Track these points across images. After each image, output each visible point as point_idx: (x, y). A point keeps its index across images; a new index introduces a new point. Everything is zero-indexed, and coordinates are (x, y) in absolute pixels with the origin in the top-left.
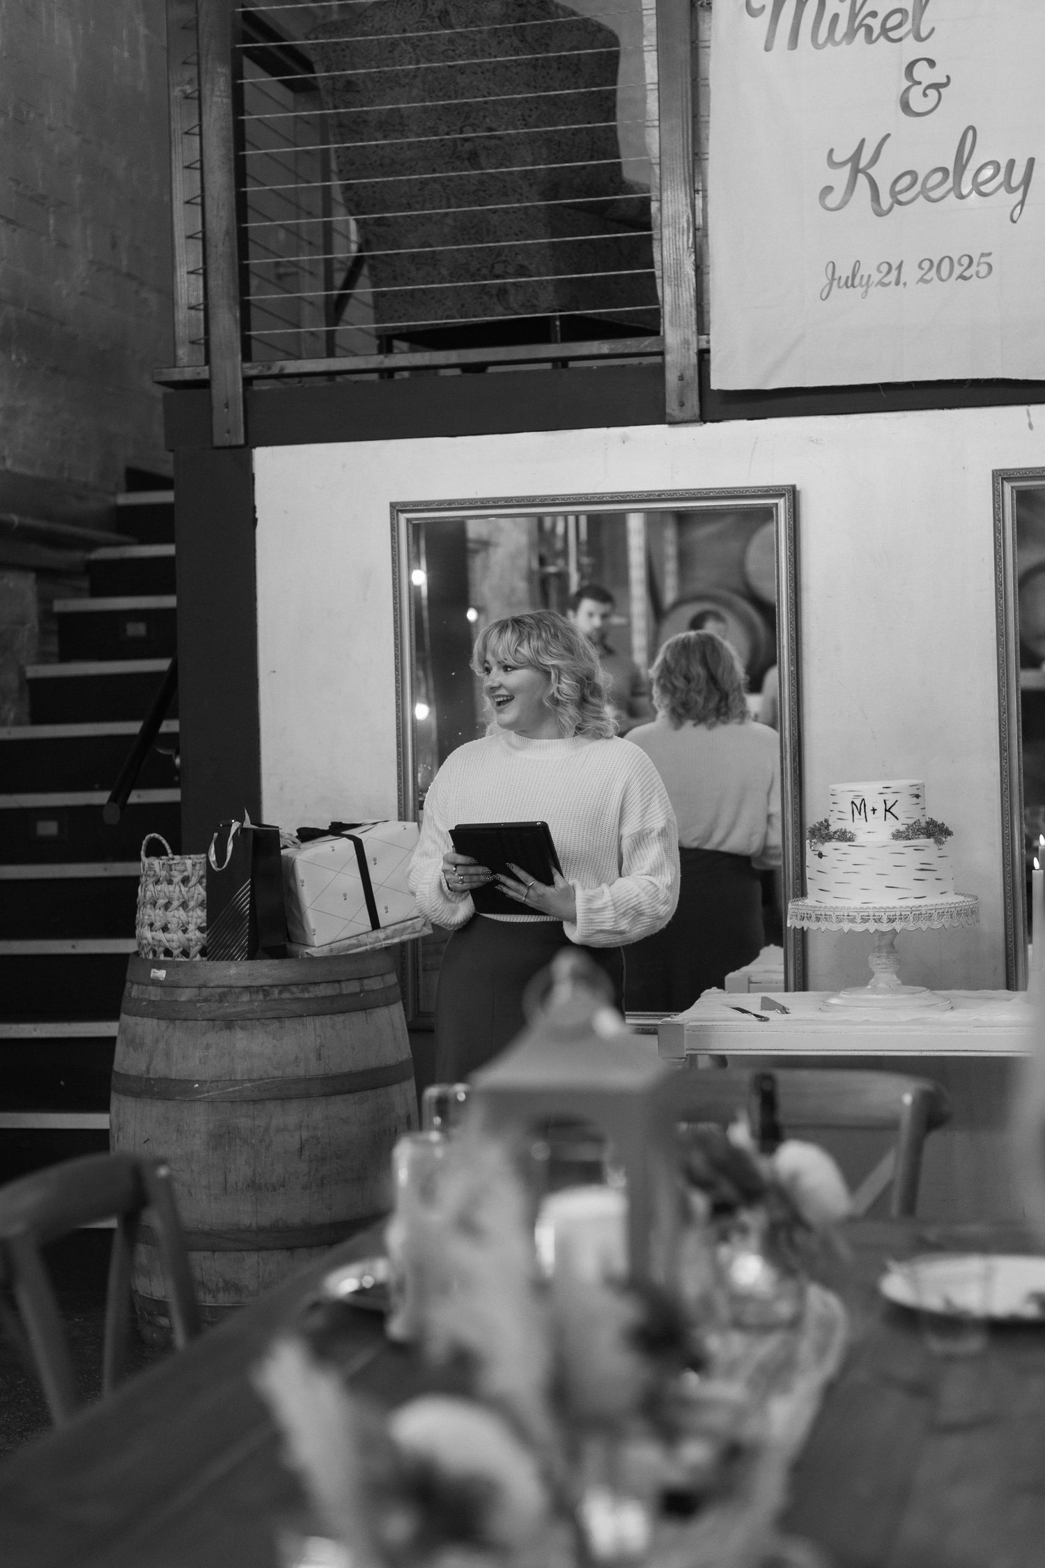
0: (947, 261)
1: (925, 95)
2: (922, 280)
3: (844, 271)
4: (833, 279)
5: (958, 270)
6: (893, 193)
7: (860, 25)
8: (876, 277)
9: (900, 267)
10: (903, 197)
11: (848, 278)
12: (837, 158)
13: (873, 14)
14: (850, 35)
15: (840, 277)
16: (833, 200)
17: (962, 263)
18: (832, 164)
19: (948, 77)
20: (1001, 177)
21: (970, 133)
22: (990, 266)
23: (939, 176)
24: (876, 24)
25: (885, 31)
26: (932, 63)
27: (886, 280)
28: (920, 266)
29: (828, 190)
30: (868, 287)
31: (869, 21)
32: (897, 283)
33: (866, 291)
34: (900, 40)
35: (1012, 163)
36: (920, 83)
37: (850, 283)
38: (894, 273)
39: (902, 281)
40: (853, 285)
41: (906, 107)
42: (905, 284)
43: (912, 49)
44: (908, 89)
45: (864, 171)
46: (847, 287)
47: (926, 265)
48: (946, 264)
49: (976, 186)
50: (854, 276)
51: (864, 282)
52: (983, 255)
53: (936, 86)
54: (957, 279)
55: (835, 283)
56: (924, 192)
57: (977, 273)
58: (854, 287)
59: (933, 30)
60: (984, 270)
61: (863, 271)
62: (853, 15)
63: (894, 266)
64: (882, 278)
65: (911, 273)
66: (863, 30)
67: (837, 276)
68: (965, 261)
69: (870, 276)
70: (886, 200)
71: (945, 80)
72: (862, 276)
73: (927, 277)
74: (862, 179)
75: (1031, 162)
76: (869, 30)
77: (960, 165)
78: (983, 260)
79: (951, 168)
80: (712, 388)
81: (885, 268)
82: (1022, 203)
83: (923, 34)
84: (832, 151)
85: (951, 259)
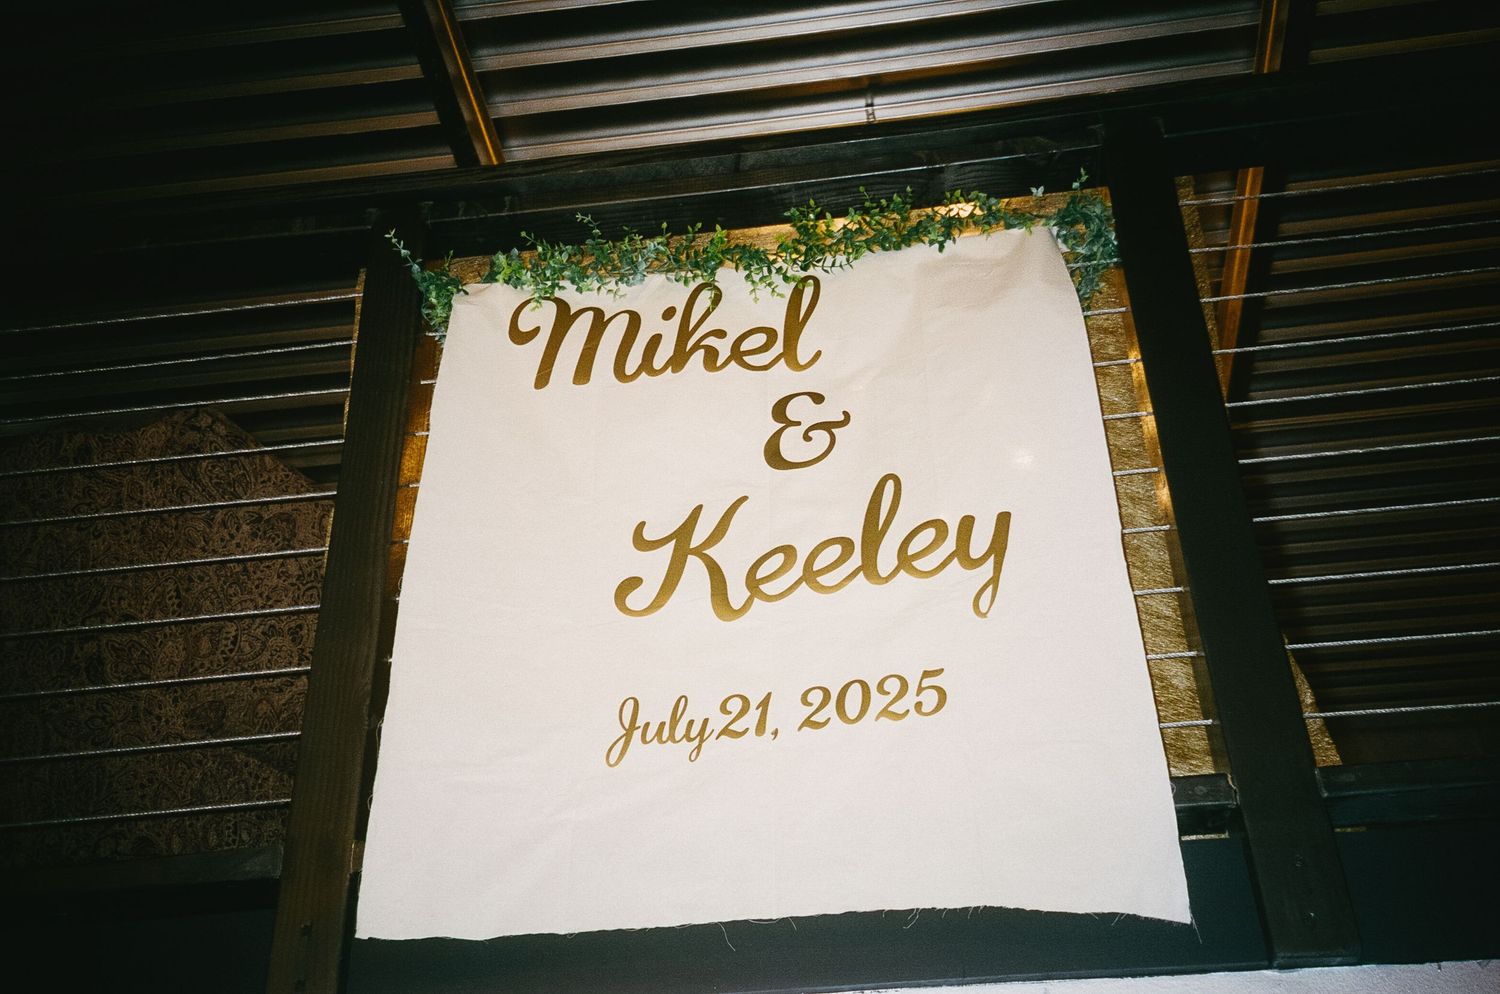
0: (856, 689)
1: (807, 438)
2: (808, 722)
3: (655, 713)
4: (633, 726)
5: (878, 702)
6: (753, 583)
7: (696, 347)
8: (718, 722)
9: (764, 704)
10: (768, 588)
11: (662, 724)
12: (649, 535)
13: (720, 334)
14: (678, 361)
15: (647, 725)
16: (637, 599)
17: (886, 688)
18: (640, 542)
19: (846, 414)
20: (950, 544)
21: (890, 485)
22: (942, 694)
23: (836, 551)
24: (724, 347)
25: (737, 355)
26: (818, 398)
27: (736, 727)
28: (805, 701)
29: (633, 583)
30: (702, 741)
31: (711, 341)
32: (761, 728)
33: (699, 748)
34: (765, 368)
35: (967, 523)
36: (798, 423)
37: (666, 732)
38: (754, 715)
39: (770, 727)
40: (672, 737)
41: (774, 455)
42: (775, 733)
43: (783, 380)
44: (778, 434)
45: (698, 552)
46: (661, 741)
47: (816, 697)
48: (854, 697)
49: (905, 560)
50: (675, 720)
51: (694, 733)
52: (927, 674)
53: (827, 426)
54: (877, 718)
55: (637, 734)
56: (810, 576)
57: (919, 705)
58: (675, 742)
59: (818, 354)
60: (930, 699)
61: (694, 713)
62: (684, 333)
63: (754, 703)
64: (729, 724)
65: (787, 713)
66: (700, 354)
67: (640, 723)
68: (893, 686)
69: (706, 721)
70: (737, 593)
71: (842, 418)
72: (691, 722)
73: (819, 718)
74: (694, 564)
75: (1004, 520)
76: (711, 355)
77: (873, 532)
78: (927, 682)
79: (857, 538)
80: (357, 936)
81: (735, 706)
82: (994, 581)
83: (803, 359)
84: (643, 524)
85: (864, 685)
